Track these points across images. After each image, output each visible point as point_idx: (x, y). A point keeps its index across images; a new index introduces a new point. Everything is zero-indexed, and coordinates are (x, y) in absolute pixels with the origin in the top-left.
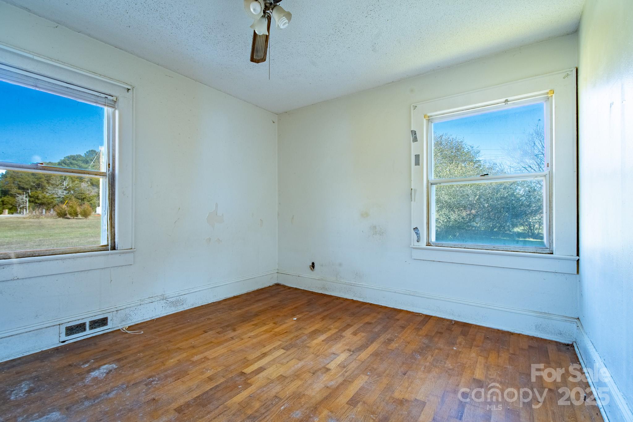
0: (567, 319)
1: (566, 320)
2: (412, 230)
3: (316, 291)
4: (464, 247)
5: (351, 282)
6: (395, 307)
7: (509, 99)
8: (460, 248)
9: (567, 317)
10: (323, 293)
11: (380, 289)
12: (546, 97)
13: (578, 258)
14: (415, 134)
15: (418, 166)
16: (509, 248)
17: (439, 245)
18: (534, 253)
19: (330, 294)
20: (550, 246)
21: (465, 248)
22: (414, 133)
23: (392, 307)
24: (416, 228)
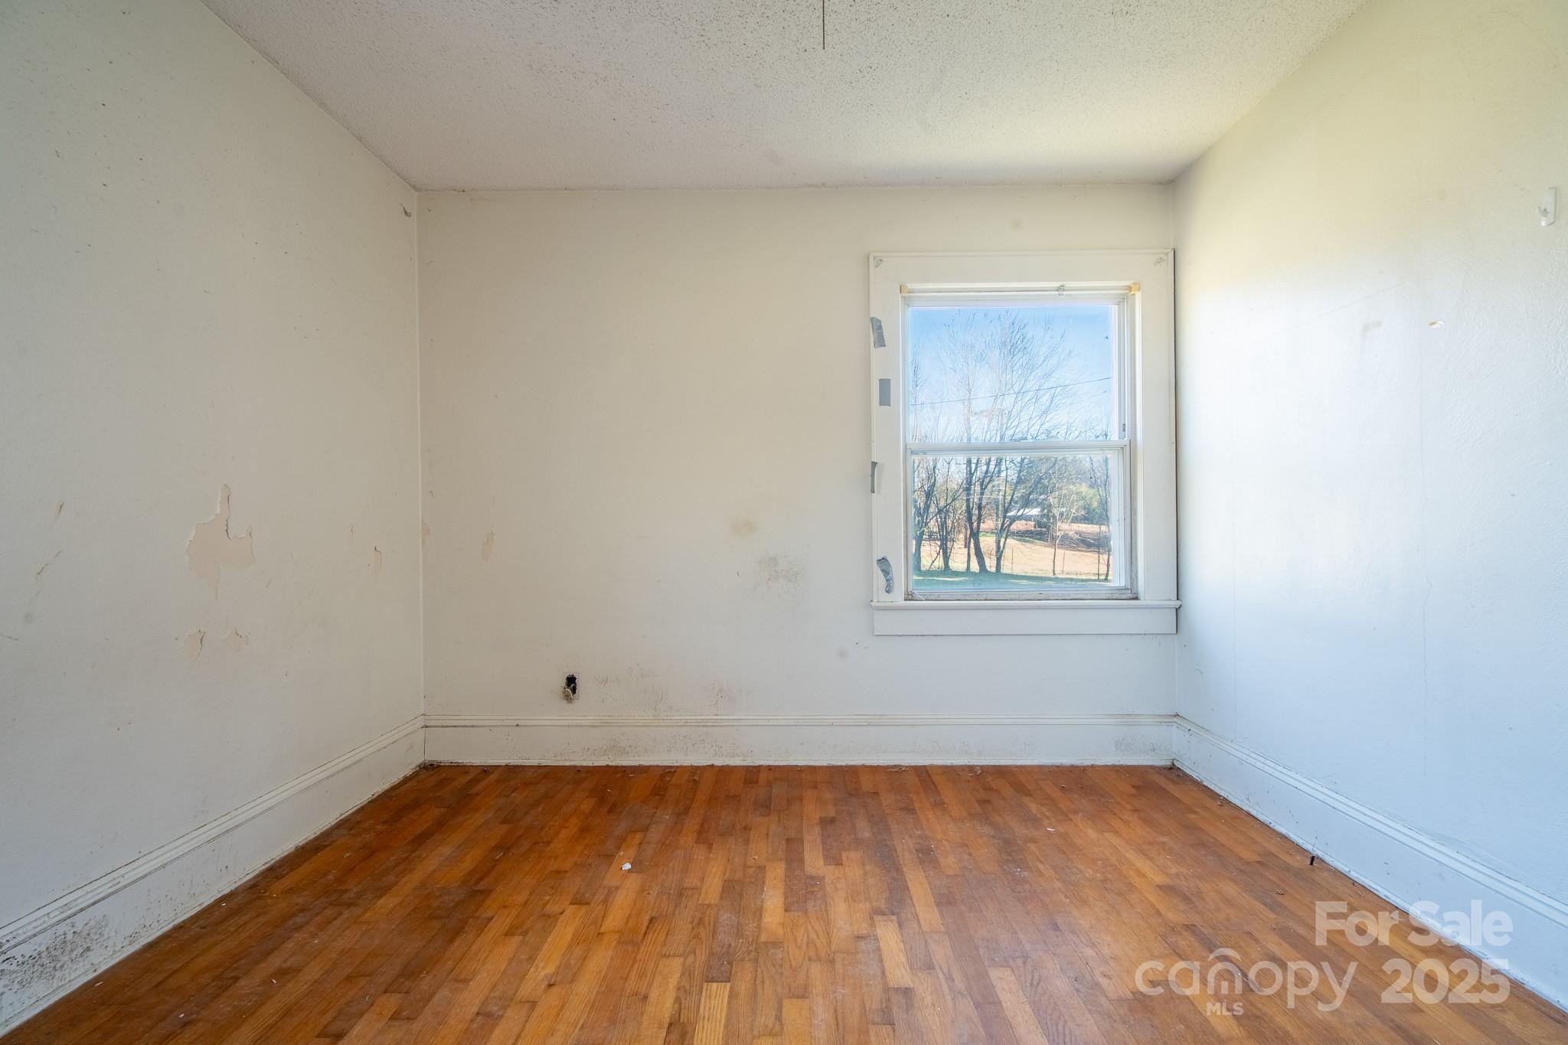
0: (1162, 720)
1: (1161, 722)
2: (875, 563)
3: (585, 764)
4: (984, 596)
5: (704, 718)
6: (834, 763)
7: (1069, 284)
8: (977, 600)
9: (1160, 715)
10: (610, 764)
11: (792, 722)
12: (1122, 294)
13: (1178, 603)
14: (880, 327)
15: (885, 408)
16: (1067, 592)
17: (932, 598)
18: (1109, 599)
19: (636, 764)
20: (1132, 583)
21: (987, 600)
22: (877, 326)
23: (825, 764)
24: (883, 559)
